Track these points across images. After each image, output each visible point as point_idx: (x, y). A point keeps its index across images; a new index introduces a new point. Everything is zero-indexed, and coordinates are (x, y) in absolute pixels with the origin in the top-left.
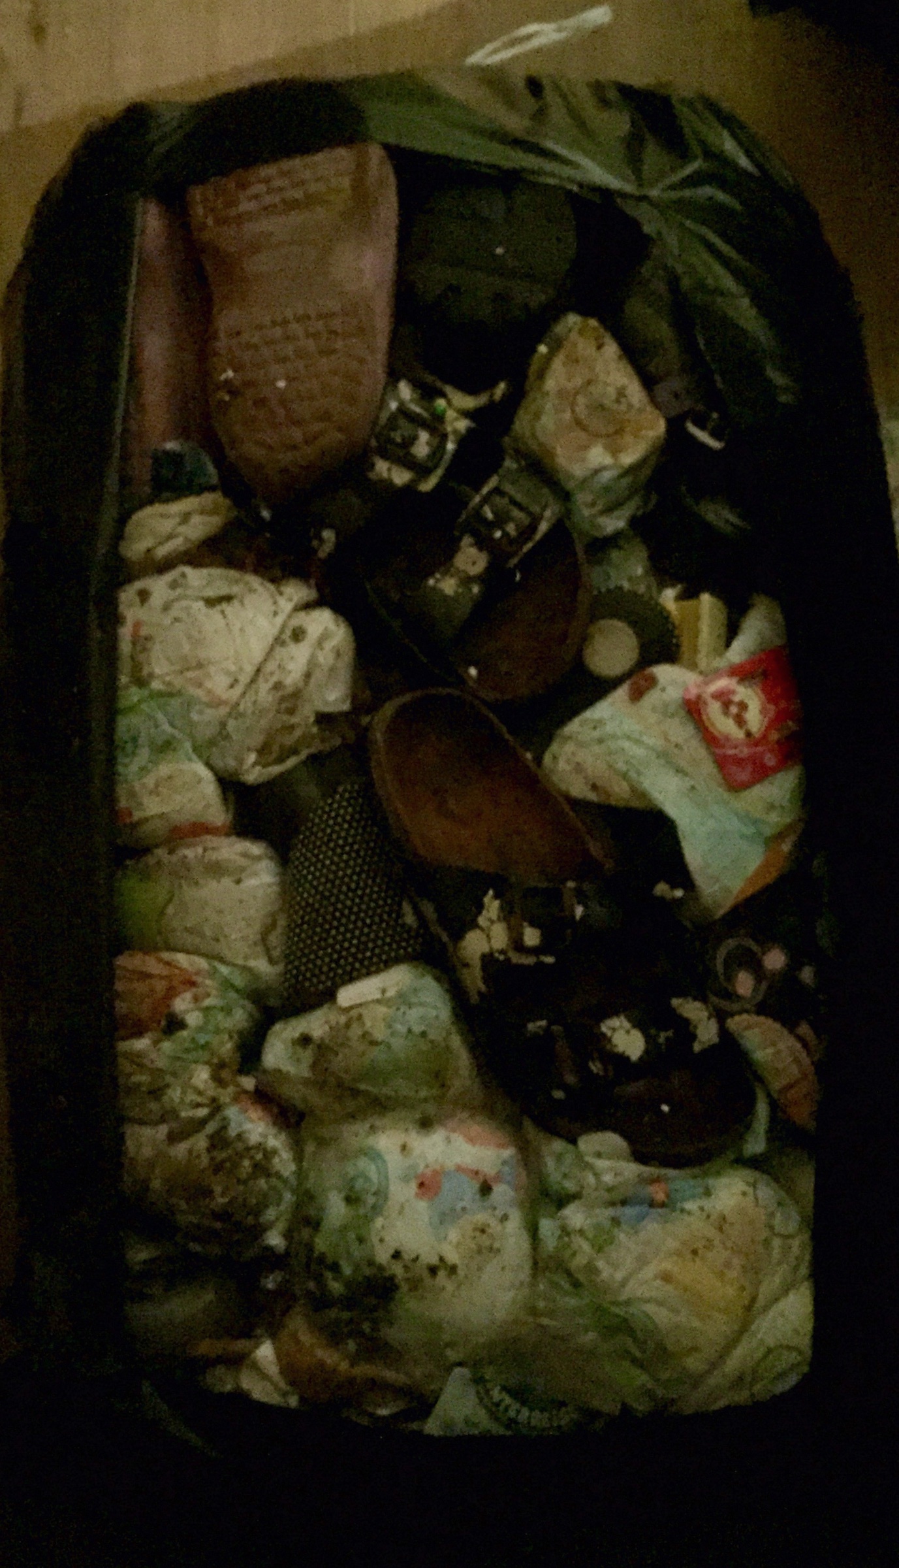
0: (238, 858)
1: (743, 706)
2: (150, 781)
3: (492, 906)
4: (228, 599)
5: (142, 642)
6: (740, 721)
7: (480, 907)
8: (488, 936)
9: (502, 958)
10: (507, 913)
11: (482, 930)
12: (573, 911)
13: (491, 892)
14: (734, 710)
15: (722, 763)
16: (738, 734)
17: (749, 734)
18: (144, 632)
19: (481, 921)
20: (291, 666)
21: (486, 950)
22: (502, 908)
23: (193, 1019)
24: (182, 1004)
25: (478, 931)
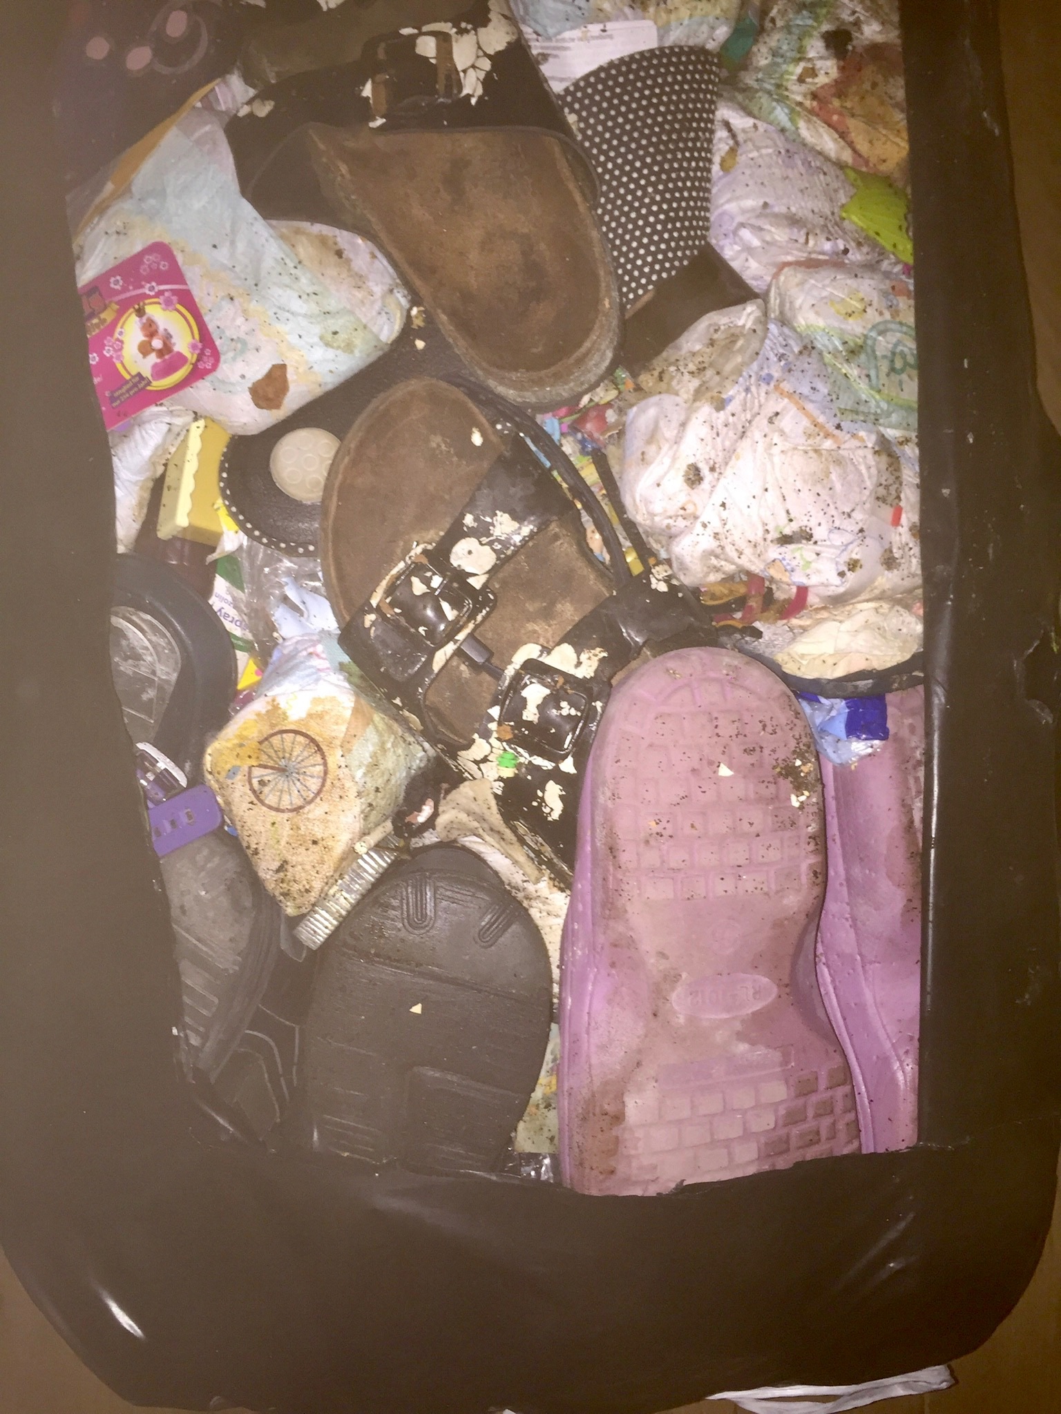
0: (767, 227)
1: (145, 349)
2: (872, 316)
3: (472, 86)
4: (785, 540)
5: (887, 496)
6: (150, 329)
7: (487, 82)
8: (479, 48)
9: (463, 25)
10: (454, 80)
11: (486, 55)
12: (374, 90)
13: (473, 101)
14: (157, 343)
15: (174, 274)
16: (154, 311)
17: (140, 313)
18: (887, 512)
19: (486, 65)
20: (704, 431)
21: (481, 31)
22: (460, 88)
23: (815, 48)
24: (828, 70)
25: (491, 52)
